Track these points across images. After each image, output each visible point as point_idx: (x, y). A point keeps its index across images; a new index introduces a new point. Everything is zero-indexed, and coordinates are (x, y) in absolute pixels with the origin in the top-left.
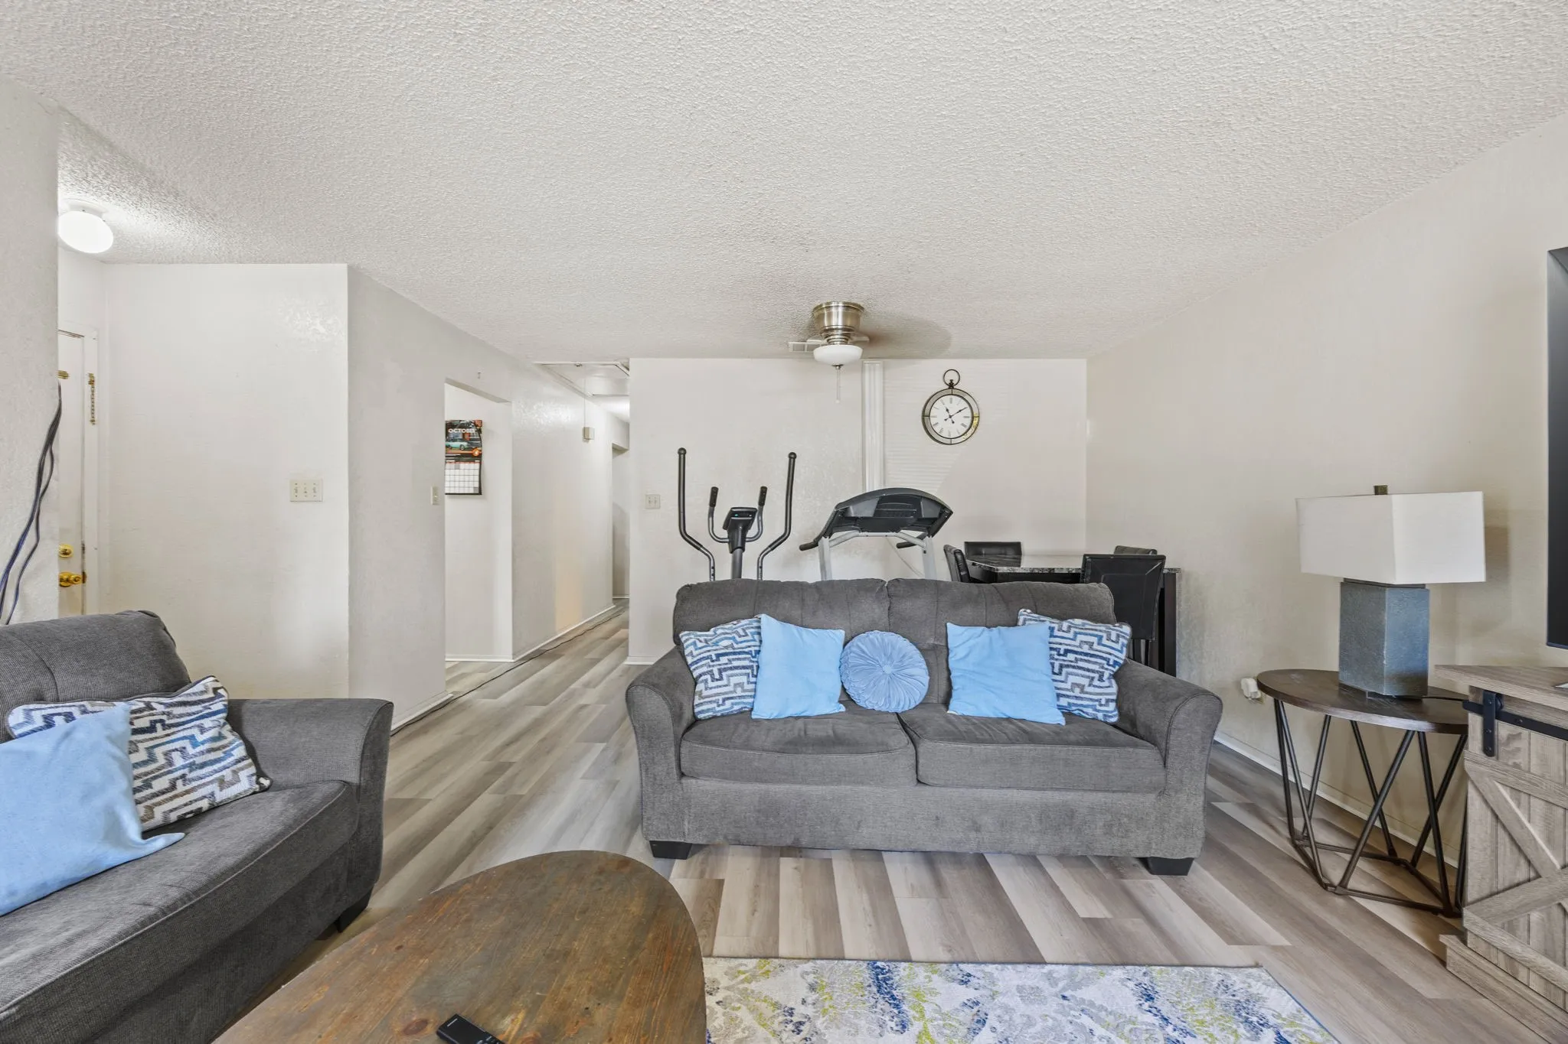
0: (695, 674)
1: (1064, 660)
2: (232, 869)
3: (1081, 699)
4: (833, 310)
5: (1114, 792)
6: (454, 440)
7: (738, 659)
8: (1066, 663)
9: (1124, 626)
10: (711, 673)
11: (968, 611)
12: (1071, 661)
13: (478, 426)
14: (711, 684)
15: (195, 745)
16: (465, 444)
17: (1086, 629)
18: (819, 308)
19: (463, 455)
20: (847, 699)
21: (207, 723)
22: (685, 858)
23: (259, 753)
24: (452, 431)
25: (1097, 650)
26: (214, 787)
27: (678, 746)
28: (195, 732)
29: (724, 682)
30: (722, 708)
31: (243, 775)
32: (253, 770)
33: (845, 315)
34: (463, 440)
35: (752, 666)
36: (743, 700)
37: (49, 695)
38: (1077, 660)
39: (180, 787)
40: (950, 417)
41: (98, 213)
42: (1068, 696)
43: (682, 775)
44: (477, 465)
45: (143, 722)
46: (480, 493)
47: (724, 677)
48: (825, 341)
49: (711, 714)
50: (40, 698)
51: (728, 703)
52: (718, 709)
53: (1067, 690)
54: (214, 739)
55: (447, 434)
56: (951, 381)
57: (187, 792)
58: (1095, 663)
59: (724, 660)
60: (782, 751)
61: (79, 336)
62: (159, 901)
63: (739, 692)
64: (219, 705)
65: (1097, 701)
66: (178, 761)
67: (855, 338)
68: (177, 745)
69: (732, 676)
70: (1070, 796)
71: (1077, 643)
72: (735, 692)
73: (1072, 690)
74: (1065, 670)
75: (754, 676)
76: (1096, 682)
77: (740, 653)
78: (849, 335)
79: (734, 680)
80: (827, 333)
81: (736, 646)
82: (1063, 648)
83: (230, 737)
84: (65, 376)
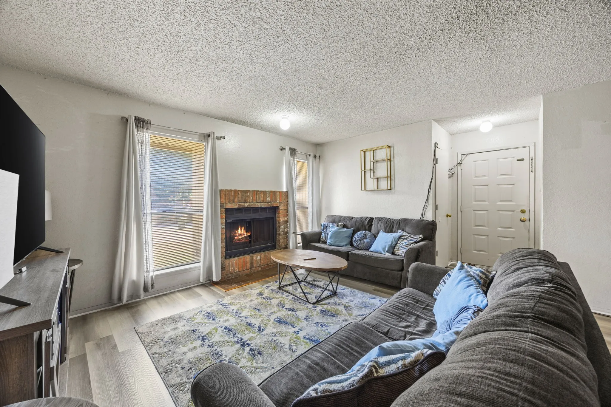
21: (410, 242)
26: (402, 252)
28: (407, 242)
45: (403, 237)
54: (408, 245)
61: (528, 146)
64: (416, 240)
66: (401, 245)
68: (403, 243)
84: (523, 160)
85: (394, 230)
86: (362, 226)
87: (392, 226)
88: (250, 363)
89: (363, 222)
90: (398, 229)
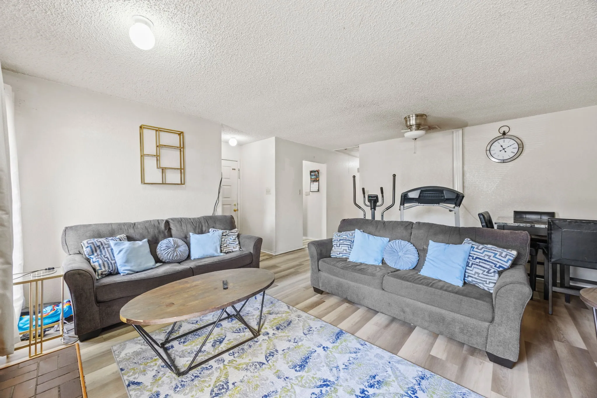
0: (333, 244)
1: (474, 262)
2: (227, 260)
3: (477, 279)
4: (411, 118)
5: (461, 314)
6: (313, 176)
7: (346, 242)
8: (475, 263)
9: (513, 251)
10: (337, 245)
11: (441, 237)
12: (477, 262)
13: (318, 171)
14: (336, 248)
15: (231, 240)
16: (315, 177)
17: (492, 250)
18: (405, 118)
19: (315, 180)
20: (383, 261)
21: (234, 236)
22: (321, 294)
23: (241, 244)
24: (312, 173)
25: (491, 260)
26: (232, 248)
27: (318, 262)
28: (232, 237)
29: (340, 248)
30: (338, 255)
31: (237, 247)
32: (239, 247)
33: (416, 119)
34: (314, 176)
35: (351, 245)
36: (346, 255)
37: (215, 227)
38: (480, 262)
39: (228, 247)
40: (504, 149)
41: (235, 138)
42: (472, 277)
43: (319, 270)
44: (318, 183)
45: (224, 234)
46: (319, 191)
47: (340, 246)
48: (409, 130)
49: (335, 256)
50: (214, 228)
51: (341, 255)
52: (337, 255)
53: (472, 274)
54: (234, 239)
55: (311, 174)
56: (504, 131)
57: (229, 248)
58: (488, 265)
59: (341, 241)
60: (342, 269)
61: (237, 161)
62: (215, 261)
63: (345, 252)
64: (236, 234)
65: (484, 281)
66: (228, 242)
67: (422, 128)
68: (228, 239)
69: (343, 246)
70: (443, 312)
71: (483, 255)
72: (343, 251)
73: (475, 275)
74: (473, 266)
75: (351, 248)
76: (485, 273)
77: (347, 240)
78: (419, 127)
79: (343, 248)
80: (410, 127)
81: (347, 238)
82: (475, 256)
83: (237, 240)
84: (235, 169)
85: (204, 229)
86: (159, 232)
87: (200, 226)
88: (393, 383)
89: (158, 228)
90: (209, 228)
